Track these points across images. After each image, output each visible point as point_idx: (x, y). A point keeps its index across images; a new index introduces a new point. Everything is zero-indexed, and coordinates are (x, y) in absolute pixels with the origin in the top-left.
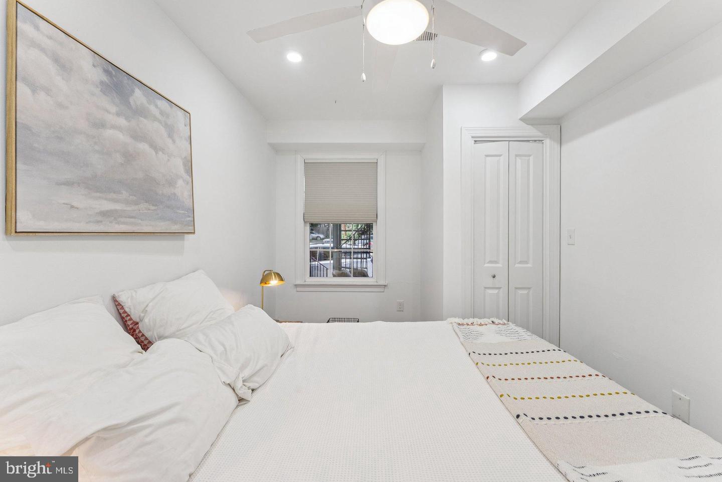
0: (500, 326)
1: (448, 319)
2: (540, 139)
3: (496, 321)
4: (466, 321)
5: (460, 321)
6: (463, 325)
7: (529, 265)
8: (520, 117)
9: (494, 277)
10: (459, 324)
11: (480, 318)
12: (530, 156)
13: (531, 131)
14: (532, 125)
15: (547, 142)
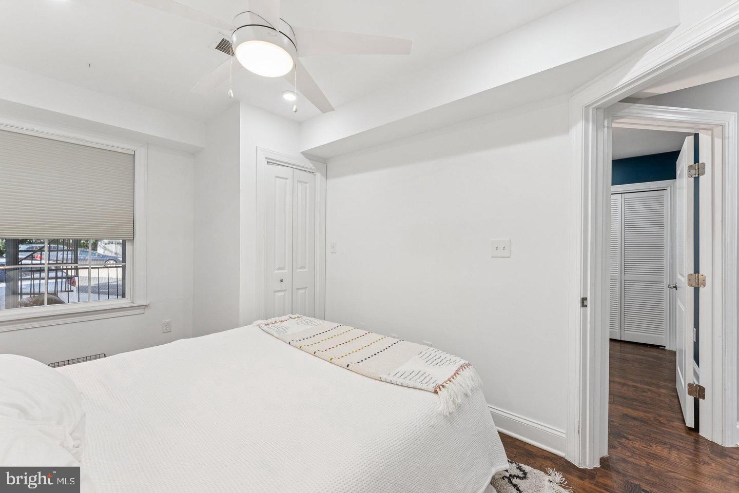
0: (296, 319)
1: (254, 323)
2: (313, 171)
3: (293, 316)
4: (269, 321)
5: (265, 322)
6: (268, 324)
7: (306, 270)
8: (301, 151)
9: (282, 281)
10: (266, 325)
11: (280, 316)
12: (307, 183)
13: (308, 164)
14: (310, 159)
15: (318, 175)
